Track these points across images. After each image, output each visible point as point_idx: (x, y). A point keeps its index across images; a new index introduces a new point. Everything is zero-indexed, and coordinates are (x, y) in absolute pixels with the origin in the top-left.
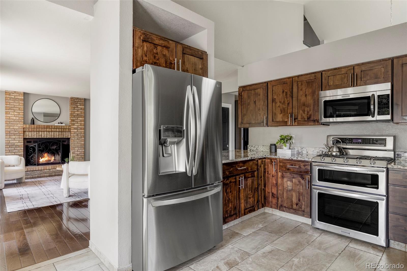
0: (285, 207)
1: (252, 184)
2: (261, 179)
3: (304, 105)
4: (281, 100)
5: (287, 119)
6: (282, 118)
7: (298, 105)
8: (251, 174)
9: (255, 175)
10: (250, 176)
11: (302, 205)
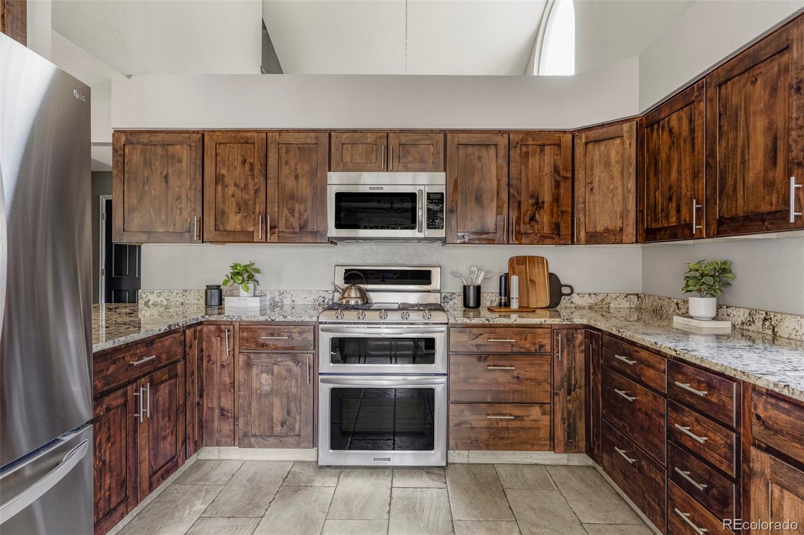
0: (255, 436)
1: (170, 399)
2: (191, 379)
3: (292, 197)
4: (237, 181)
5: (254, 225)
6: (241, 223)
7: (280, 197)
8: (167, 371)
9: (179, 371)
10: (164, 377)
11: (295, 422)
